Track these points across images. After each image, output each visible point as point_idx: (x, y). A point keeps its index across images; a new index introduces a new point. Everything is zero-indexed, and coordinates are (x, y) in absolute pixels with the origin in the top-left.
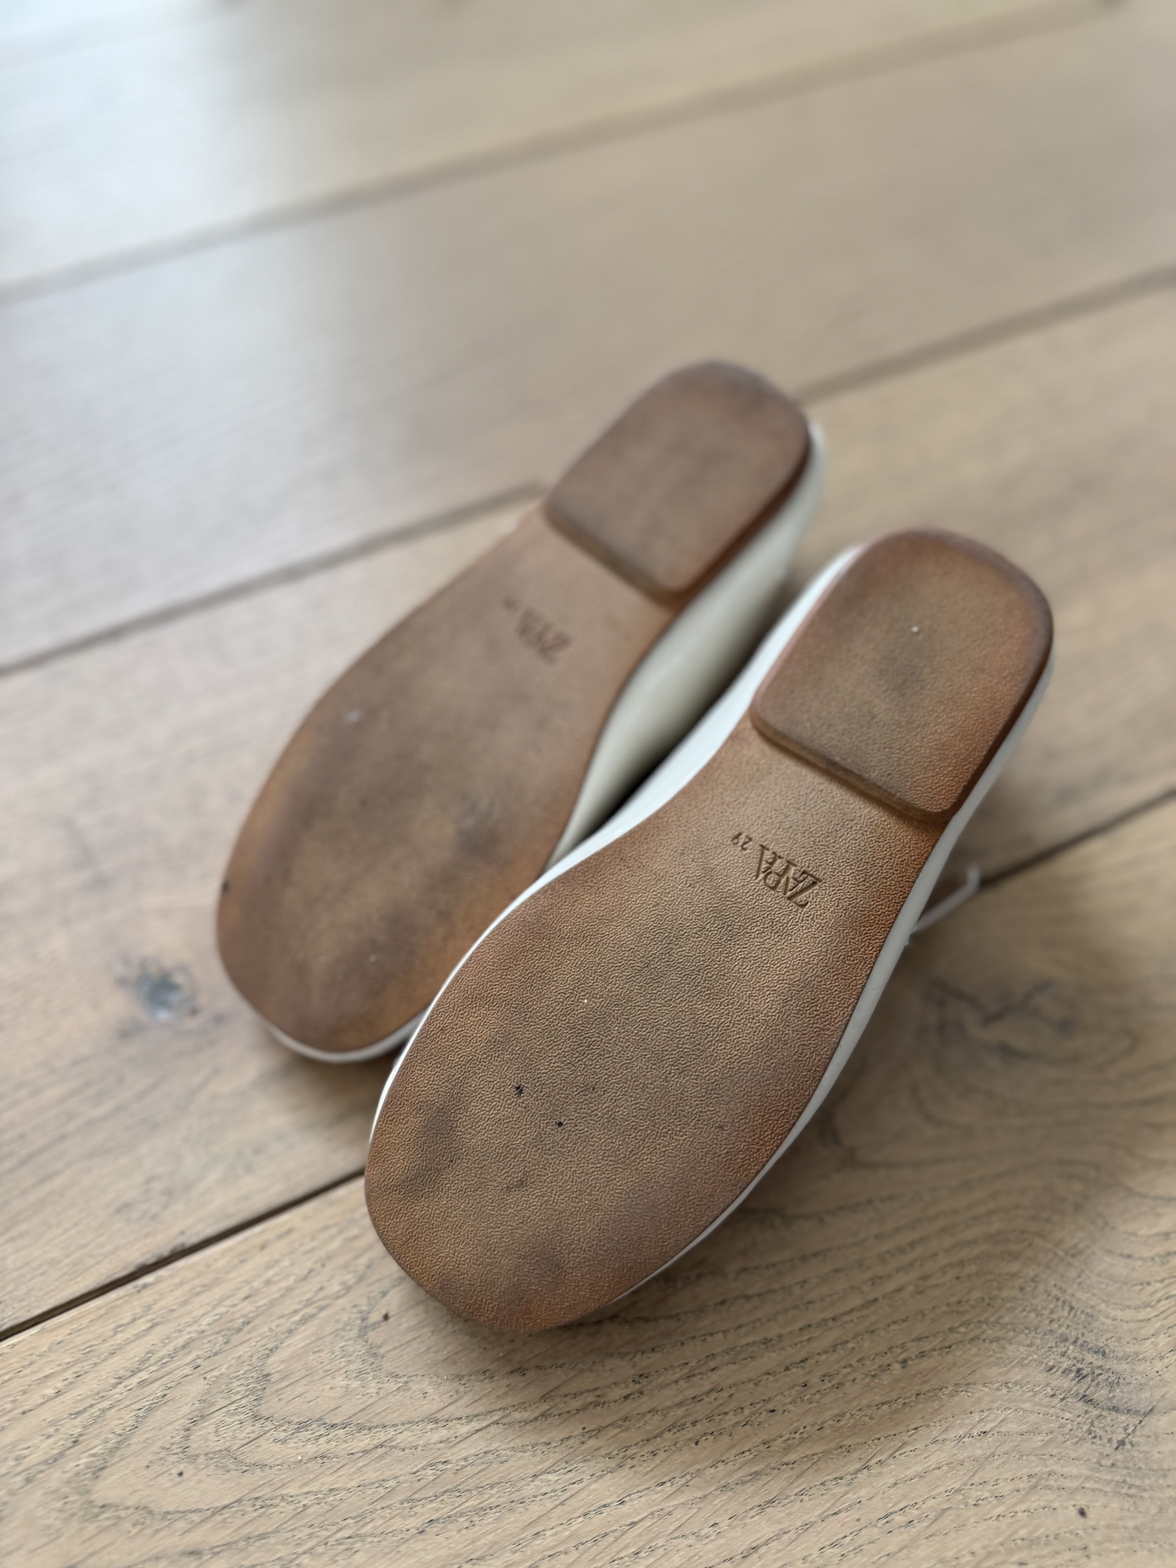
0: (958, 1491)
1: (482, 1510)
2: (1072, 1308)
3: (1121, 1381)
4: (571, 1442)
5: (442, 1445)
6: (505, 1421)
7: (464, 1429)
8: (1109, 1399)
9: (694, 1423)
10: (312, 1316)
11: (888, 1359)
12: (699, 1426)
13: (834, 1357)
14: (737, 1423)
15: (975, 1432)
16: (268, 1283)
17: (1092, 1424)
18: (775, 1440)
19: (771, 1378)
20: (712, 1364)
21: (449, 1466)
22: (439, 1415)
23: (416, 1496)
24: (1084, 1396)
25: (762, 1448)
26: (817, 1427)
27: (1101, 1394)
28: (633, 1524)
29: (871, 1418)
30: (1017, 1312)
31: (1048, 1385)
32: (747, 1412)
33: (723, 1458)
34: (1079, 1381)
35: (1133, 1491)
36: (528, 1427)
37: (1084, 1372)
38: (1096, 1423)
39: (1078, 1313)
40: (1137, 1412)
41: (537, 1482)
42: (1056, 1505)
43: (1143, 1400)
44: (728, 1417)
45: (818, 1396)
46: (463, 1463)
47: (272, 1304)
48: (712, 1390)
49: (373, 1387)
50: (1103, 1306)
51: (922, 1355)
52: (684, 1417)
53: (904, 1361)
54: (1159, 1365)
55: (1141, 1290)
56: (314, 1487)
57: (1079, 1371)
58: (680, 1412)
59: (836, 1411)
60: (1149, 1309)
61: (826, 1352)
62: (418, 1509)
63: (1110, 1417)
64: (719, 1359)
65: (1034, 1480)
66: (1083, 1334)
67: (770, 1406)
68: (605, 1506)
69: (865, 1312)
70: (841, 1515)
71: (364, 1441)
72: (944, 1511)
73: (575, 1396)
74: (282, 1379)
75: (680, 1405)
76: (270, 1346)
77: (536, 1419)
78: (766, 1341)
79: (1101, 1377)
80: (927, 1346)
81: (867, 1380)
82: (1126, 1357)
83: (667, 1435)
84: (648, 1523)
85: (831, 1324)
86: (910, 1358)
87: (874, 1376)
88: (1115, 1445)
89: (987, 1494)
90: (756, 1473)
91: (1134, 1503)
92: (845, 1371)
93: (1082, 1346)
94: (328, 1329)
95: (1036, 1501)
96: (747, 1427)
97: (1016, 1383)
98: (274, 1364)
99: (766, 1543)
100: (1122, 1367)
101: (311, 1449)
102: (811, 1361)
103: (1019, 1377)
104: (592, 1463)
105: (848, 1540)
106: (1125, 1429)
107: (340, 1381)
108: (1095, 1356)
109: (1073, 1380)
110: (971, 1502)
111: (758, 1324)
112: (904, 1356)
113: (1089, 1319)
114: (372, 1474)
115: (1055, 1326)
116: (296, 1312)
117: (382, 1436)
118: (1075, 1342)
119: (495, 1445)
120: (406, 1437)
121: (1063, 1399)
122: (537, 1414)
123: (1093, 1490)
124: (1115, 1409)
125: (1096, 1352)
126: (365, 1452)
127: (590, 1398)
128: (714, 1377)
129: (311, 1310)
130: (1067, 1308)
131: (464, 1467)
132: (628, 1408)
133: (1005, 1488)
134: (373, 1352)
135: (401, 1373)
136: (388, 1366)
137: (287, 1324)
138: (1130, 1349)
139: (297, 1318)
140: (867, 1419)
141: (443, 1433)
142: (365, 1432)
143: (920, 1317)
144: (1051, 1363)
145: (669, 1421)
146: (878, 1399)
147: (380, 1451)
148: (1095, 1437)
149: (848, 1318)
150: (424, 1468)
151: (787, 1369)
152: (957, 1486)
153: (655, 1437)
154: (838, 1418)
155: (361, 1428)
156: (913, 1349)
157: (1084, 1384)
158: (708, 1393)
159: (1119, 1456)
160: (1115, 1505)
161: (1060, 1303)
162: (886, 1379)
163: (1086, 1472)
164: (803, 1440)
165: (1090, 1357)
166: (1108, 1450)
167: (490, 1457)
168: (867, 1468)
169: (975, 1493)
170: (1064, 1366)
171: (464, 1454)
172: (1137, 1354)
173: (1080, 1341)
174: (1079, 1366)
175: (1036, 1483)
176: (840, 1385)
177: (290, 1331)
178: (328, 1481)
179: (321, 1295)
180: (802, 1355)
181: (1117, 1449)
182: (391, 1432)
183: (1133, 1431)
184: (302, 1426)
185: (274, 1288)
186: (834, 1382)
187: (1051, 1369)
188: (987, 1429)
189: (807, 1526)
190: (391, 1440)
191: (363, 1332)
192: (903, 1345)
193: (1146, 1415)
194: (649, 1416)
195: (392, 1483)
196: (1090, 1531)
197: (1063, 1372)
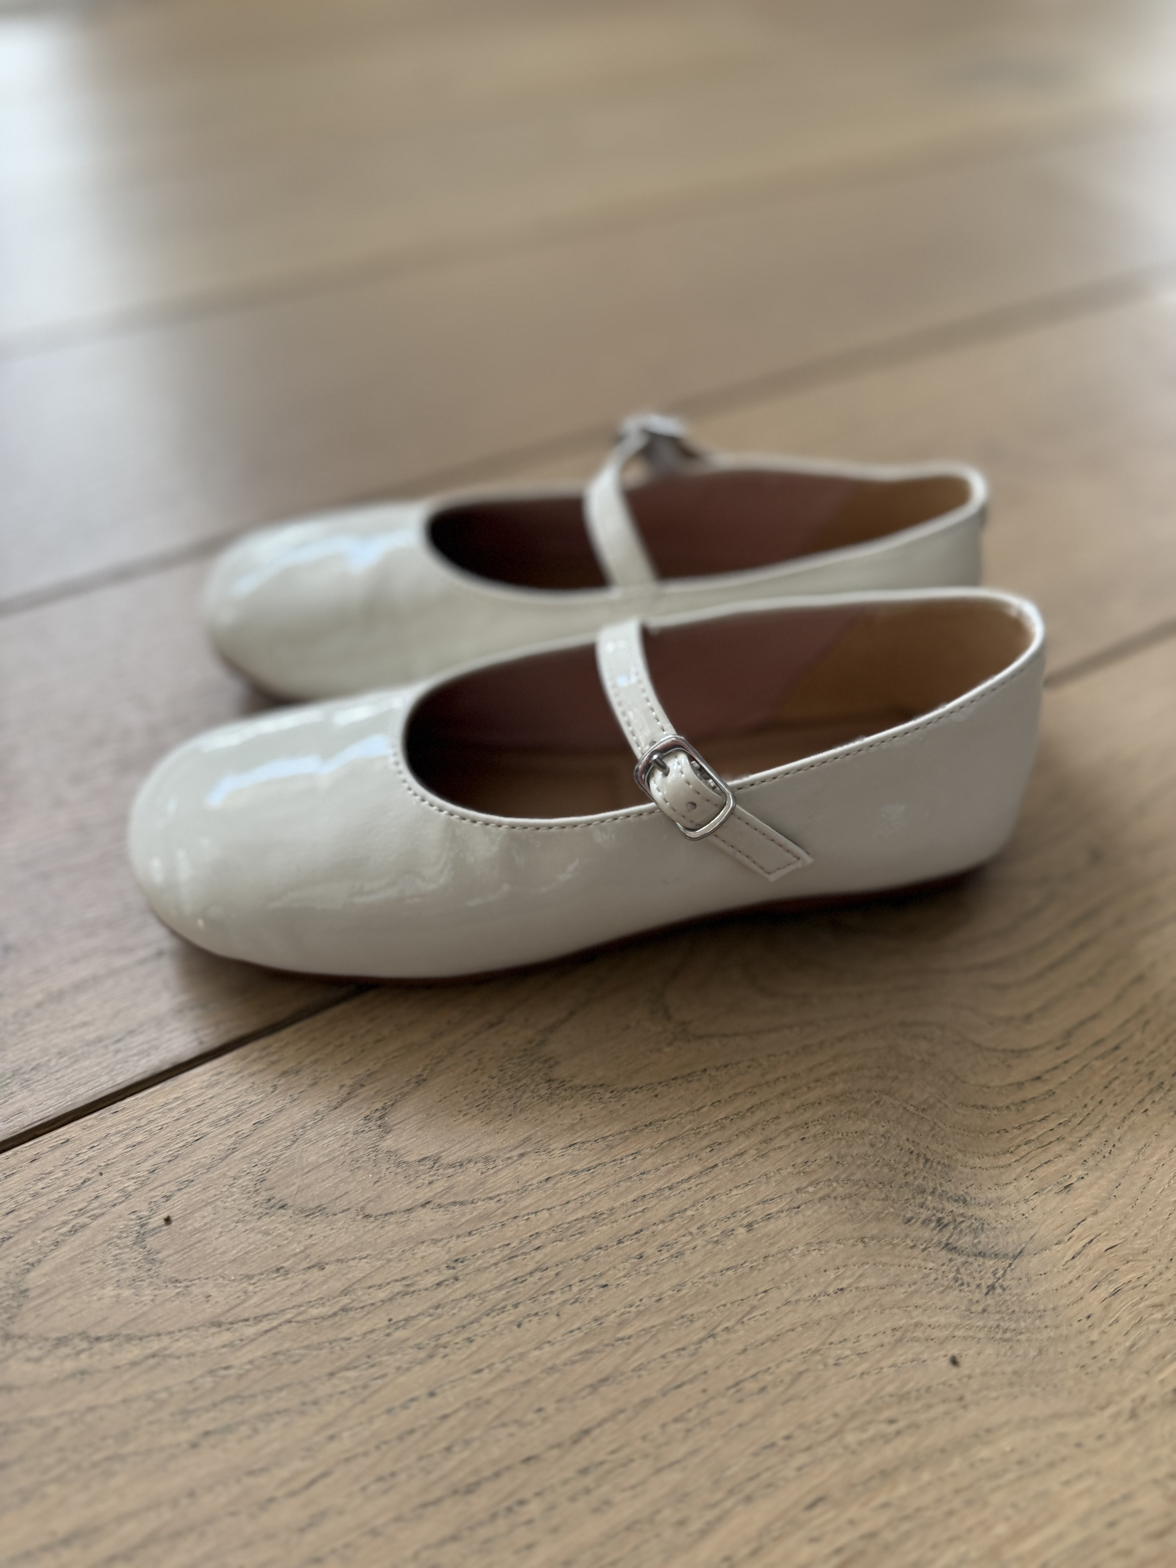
0: (816, 1351)
1: (267, 1417)
2: (927, 1160)
3: (986, 1226)
4: (373, 1336)
5: (224, 1350)
6: (300, 1318)
7: (250, 1331)
8: (975, 1245)
9: (516, 1306)
10: (84, 1226)
11: (732, 1223)
12: (521, 1308)
13: (673, 1226)
14: (565, 1302)
15: (831, 1290)
16: (35, 1195)
17: (958, 1271)
18: (607, 1315)
19: (602, 1252)
20: (537, 1243)
21: (232, 1371)
22: (223, 1319)
23: (192, 1407)
24: (947, 1244)
25: (594, 1325)
26: (655, 1299)
27: (966, 1241)
28: (445, 1417)
29: (716, 1285)
30: (869, 1167)
31: (907, 1236)
32: (575, 1289)
33: (549, 1339)
34: (940, 1231)
35: (1008, 1335)
36: (326, 1323)
37: (945, 1221)
38: (962, 1270)
39: (934, 1164)
40: (1005, 1256)
41: (335, 1381)
42: (925, 1356)
43: (1011, 1242)
44: (554, 1296)
45: (655, 1267)
46: (249, 1367)
47: (39, 1215)
48: (536, 1270)
49: (147, 1294)
50: (960, 1156)
51: (769, 1217)
52: (504, 1300)
53: (750, 1226)
54: (1024, 1208)
55: (997, 1138)
56: (69, 1406)
57: (939, 1220)
58: (501, 1294)
59: (675, 1281)
60: (1008, 1155)
61: (663, 1222)
62: (193, 1421)
63: (977, 1263)
64: (543, 1237)
65: (898, 1334)
66: (941, 1185)
67: (603, 1282)
68: (413, 1400)
69: (704, 1179)
70: (686, 1388)
71: (134, 1352)
72: (800, 1374)
73: (380, 1286)
74: (41, 1295)
75: (500, 1287)
76: (30, 1260)
77: (335, 1314)
78: (596, 1216)
79: (963, 1225)
80: (773, 1208)
81: (710, 1247)
82: (988, 1203)
83: (486, 1320)
84: (462, 1414)
85: (667, 1193)
86: (756, 1222)
87: (717, 1242)
88: (985, 1291)
89: (848, 1352)
90: (587, 1352)
91: (1011, 1348)
92: (684, 1239)
93: (940, 1195)
94: (100, 1238)
95: (903, 1354)
96: (577, 1304)
97: (872, 1238)
98: (35, 1278)
99: (600, 1424)
100: (985, 1213)
101: (70, 1365)
102: (647, 1232)
103: (875, 1231)
104: (399, 1356)
105: (692, 1414)
106: (994, 1273)
107: (109, 1291)
108: (956, 1205)
109: (934, 1229)
110: (831, 1361)
111: (587, 1199)
112: (750, 1219)
113: (947, 1169)
114: (139, 1388)
115: (910, 1178)
116: (65, 1223)
117: (155, 1345)
118: (933, 1193)
119: (287, 1345)
120: (183, 1344)
121: (924, 1250)
122: (336, 1308)
123: (965, 1338)
124: (982, 1254)
125: (956, 1201)
126: (134, 1364)
127: (398, 1287)
128: (539, 1255)
129: (82, 1220)
130: (922, 1161)
131: (248, 1371)
132: (440, 1294)
133: (867, 1344)
134: (151, 1258)
135: (181, 1278)
136: (167, 1271)
137: (51, 1236)
138: (992, 1195)
139: (65, 1229)
140: (710, 1286)
141: (226, 1337)
142: (134, 1342)
143: (764, 1179)
144: (909, 1215)
145: (487, 1306)
146: (722, 1265)
147: (152, 1362)
148: (962, 1284)
149: (685, 1186)
150: (202, 1376)
151: (620, 1242)
152: (814, 1346)
153: (472, 1323)
154: (679, 1287)
155: (129, 1338)
156: (759, 1212)
157: (947, 1233)
158: (531, 1273)
159: (990, 1300)
160: (990, 1350)
161: (914, 1157)
162: (730, 1244)
163: (955, 1320)
164: (639, 1313)
165: (949, 1206)
166: (977, 1296)
167: (281, 1358)
168: (713, 1336)
169: (835, 1353)
170: (923, 1217)
171: (249, 1357)
172: (1000, 1199)
173: (939, 1190)
174: (939, 1215)
175: (901, 1336)
176: (679, 1254)
177: (57, 1244)
178: (88, 1398)
179: (96, 1204)
180: (637, 1226)
181: (987, 1294)
182: (166, 1341)
183: (1003, 1275)
184: (61, 1341)
185: (43, 1200)
186: (673, 1252)
187: (909, 1220)
188: (844, 1285)
189: (647, 1402)
190: (165, 1349)
191: (140, 1239)
192: (747, 1209)
193: (1015, 1257)
194: (465, 1302)
195: (163, 1395)
196: (965, 1380)
197: (923, 1222)
